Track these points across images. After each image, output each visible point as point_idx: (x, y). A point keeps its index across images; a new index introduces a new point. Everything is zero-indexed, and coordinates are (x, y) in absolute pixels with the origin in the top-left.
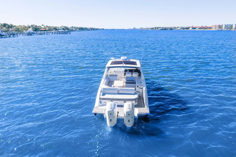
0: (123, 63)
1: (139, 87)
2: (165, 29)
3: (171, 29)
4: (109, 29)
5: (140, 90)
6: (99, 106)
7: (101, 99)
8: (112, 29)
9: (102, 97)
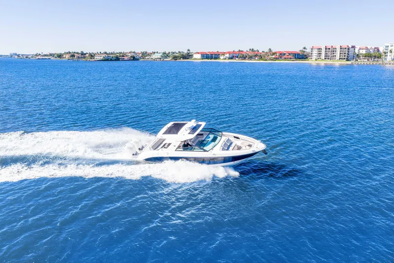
2: (117, 59)
3: (134, 59)
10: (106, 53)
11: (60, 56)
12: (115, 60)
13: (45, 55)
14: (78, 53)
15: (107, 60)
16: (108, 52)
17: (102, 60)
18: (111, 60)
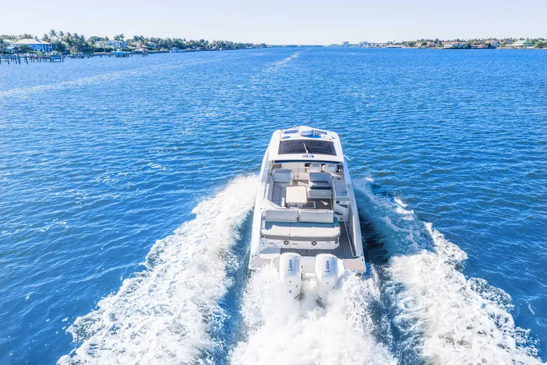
0: (307, 151)
1: (341, 203)
2: (469, 47)
3: (490, 46)
4: (281, 46)
5: (344, 211)
6: (261, 252)
7: (263, 236)
8: (290, 46)
9: (265, 232)
10: (458, 40)
11: (412, 44)
12: (466, 48)
13: (397, 44)
14: (432, 41)
15: (457, 48)
16: (461, 40)
17: (451, 48)
18: (462, 48)
